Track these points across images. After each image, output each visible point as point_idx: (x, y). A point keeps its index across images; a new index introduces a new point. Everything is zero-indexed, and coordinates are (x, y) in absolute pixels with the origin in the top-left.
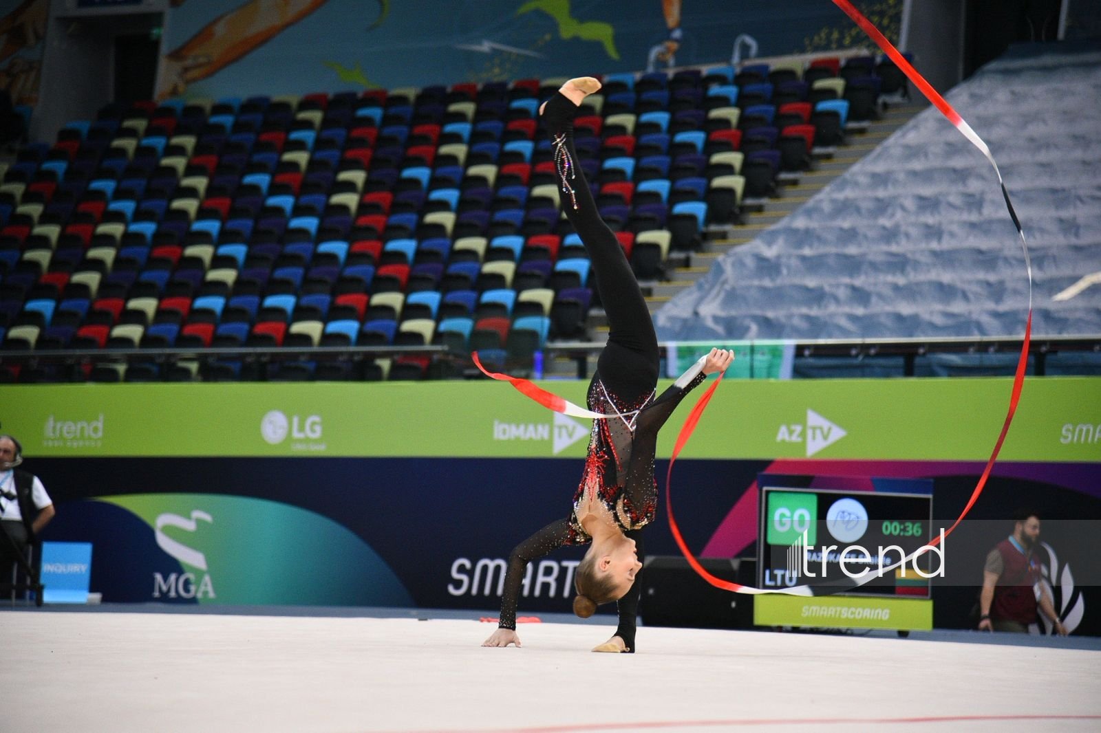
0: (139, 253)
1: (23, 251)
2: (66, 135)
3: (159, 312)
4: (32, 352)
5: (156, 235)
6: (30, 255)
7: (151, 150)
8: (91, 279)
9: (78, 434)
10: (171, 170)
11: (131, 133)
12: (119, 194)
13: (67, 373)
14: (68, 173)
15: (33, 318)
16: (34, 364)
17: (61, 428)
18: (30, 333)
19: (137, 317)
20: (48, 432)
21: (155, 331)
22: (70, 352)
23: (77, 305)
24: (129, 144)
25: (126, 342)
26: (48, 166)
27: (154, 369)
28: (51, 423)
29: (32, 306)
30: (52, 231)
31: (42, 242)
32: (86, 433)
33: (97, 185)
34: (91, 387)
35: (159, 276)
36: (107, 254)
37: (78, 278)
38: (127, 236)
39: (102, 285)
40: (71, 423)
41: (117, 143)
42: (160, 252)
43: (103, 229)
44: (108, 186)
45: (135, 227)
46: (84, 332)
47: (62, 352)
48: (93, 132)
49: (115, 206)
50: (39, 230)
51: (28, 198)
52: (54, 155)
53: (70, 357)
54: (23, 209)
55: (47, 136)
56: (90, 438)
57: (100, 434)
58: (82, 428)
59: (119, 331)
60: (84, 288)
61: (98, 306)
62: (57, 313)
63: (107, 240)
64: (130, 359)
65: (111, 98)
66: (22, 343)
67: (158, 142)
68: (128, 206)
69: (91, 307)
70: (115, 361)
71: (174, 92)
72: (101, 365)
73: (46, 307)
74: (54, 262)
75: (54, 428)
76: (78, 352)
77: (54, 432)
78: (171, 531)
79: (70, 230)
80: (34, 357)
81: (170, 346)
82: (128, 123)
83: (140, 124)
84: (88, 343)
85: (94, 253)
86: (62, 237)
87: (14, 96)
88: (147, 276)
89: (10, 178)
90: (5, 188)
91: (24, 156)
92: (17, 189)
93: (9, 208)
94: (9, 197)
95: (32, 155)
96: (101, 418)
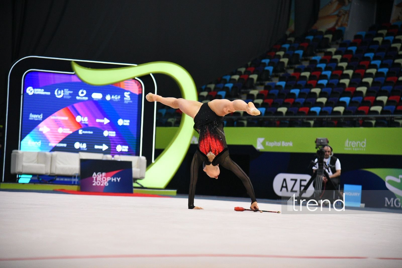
0: (381, 80)
1: (339, 80)
2: (357, 37)
3: (388, 101)
4: (342, 116)
5: (388, 73)
6: (342, 81)
7: (388, 41)
8: (364, 89)
9: (357, 146)
10: (396, 48)
11: (381, 35)
12: (375, 58)
13: (353, 124)
14: (357, 51)
15: (343, 104)
16: (342, 120)
17: (351, 144)
18: (341, 109)
19: (380, 103)
20: (346, 145)
21: (386, 108)
22: (355, 116)
23: (358, 99)
24: (380, 39)
25: (375, 112)
26: (350, 48)
27: (386, 122)
28: (347, 141)
29: (342, 99)
30: (350, 72)
31: (347, 76)
32: (360, 146)
33: (367, 55)
34: (362, 129)
35: (388, 88)
36: (370, 80)
37: (359, 89)
38: (377, 73)
39: (368, 91)
40: (354, 142)
41: (375, 39)
42: (389, 79)
43: (368, 71)
44: (371, 55)
45: (380, 70)
46: (360, 109)
47: (352, 116)
48: (366, 35)
49: (373, 62)
50: (345, 72)
51: (342, 60)
52: (352, 44)
53: (355, 118)
54: (340, 64)
55: (349, 37)
56: (361, 147)
57: (365, 146)
58: (359, 144)
59: (373, 108)
60: (361, 92)
61: (366, 99)
62: (351, 102)
63: (370, 75)
64: (377, 119)
65: (374, 23)
66: (338, 112)
67: (391, 38)
68: (378, 62)
69: (363, 99)
70: (372, 119)
71: (398, 19)
72: (366, 121)
73: (347, 100)
74: (350, 84)
75: (349, 143)
76: (358, 116)
77: (348, 145)
78: (391, 182)
79: (357, 71)
80: (342, 118)
81: (391, 114)
82: (380, 32)
83: (384, 32)
84: (362, 113)
85: (365, 80)
86: (354, 74)
87: (339, 24)
88: (384, 88)
89: (337, 53)
90: (334, 57)
91: (342, 45)
92: (339, 57)
93: (336, 64)
94: (336, 60)
95: (345, 45)
96: (365, 140)
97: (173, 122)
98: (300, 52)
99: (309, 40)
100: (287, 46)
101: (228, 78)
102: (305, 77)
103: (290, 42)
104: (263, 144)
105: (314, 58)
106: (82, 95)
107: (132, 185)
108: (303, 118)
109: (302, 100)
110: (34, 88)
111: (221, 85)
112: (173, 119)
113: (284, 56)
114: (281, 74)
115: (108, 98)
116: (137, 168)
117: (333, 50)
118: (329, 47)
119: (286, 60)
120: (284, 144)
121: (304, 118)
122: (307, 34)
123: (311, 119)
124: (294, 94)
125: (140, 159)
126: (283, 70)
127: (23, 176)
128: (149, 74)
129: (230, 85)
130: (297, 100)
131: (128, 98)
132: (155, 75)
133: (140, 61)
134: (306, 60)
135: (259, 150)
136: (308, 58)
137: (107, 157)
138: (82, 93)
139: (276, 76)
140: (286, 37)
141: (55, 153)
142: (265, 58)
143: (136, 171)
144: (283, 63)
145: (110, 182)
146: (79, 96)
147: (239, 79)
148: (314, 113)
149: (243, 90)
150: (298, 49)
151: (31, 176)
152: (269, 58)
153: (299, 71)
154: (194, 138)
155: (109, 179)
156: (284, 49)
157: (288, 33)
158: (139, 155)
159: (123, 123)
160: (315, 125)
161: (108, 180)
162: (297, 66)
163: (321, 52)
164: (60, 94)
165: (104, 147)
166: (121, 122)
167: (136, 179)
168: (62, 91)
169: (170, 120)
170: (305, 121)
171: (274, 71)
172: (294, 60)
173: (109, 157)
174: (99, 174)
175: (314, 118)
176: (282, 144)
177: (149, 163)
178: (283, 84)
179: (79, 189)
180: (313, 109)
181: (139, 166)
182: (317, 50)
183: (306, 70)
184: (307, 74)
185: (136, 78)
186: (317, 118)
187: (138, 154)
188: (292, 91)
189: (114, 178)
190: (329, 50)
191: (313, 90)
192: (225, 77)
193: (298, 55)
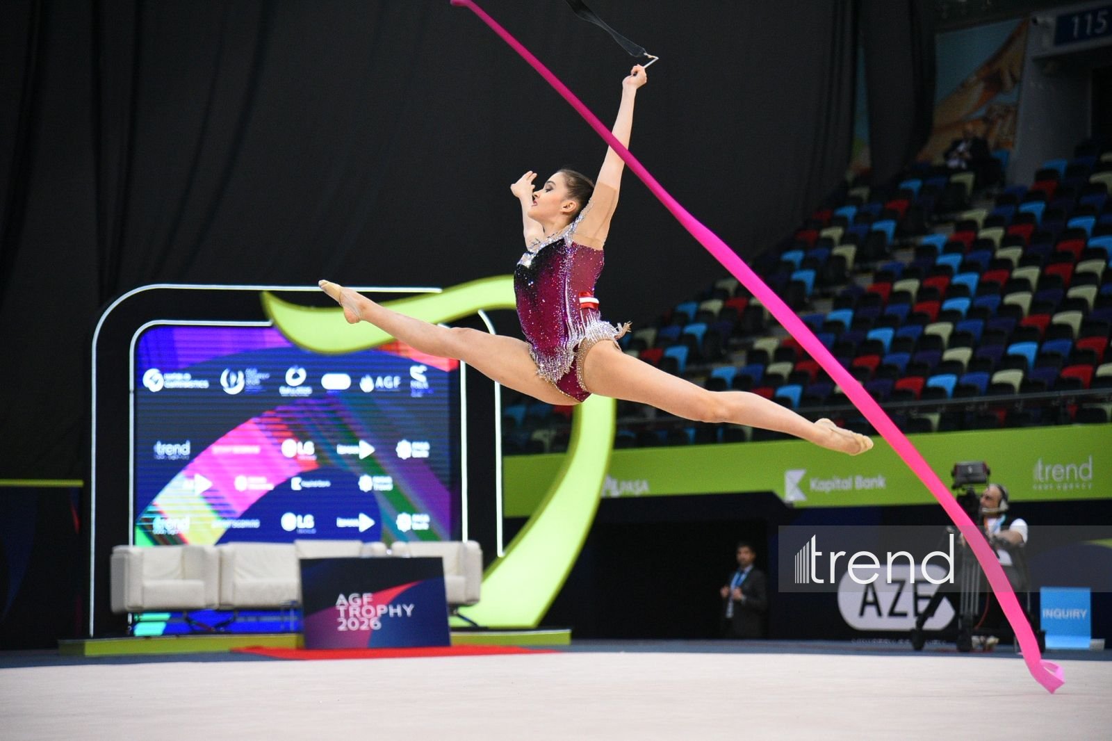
1: (1003, 295)
2: (1044, 175)
4: (1017, 396)
8: (1073, 319)
9: (1068, 477)
12: (1099, 231)
13: (1051, 416)
14: (1047, 214)
15: (1017, 362)
16: (1019, 408)
17: (1050, 472)
18: (1013, 377)
20: (1038, 476)
22: (1055, 394)
23: (1059, 346)
24: (1108, 179)
26: (1026, 208)
28: (1040, 466)
29: (1015, 349)
30: (1032, 273)
31: (1023, 285)
32: (1076, 477)
33: (1075, 223)
34: (1077, 429)
36: (1088, 292)
37: (1059, 318)
38: (1107, 272)
39: (1084, 323)
40: (1058, 466)
41: (1095, 178)
43: (1082, 267)
44: (1086, 223)
46: (1068, 373)
47: (1047, 394)
48: (1070, 170)
49: (1094, 243)
50: (1018, 273)
51: (1007, 242)
52: (1031, 196)
53: (1055, 399)
54: (1002, 253)
55: (1022, 177)
56: (1080, 481)
57: (1090, 476)
59: (1104, 370)
60: (1065, 328)
61: (1081, 346)
62: (1040, 355)
63: (1088, 278)
65: (1089, 134)
66: (1007, 387)
68: (1108, 242)
69: (1074, 346)
70: (1102, 401)
72: (1086, 406)
73: (1028, 349)
74: (1034, 305)
75: (1043, 471)
76: (1062, 393)
77: (1043, 476)
79: (1050, 270)
80: (1018, 401)
82: (1106, 157)
84: (1073, 383)
85: (1074, 292)
86: (1042, 278)
87: (991, 142)
89: (989, 223)
90: (983, 234)
91: (1003, 200)
92: (996, 234)
93: (989, 254)
94: (988, 243)
95: (1010, 198)
96: (1090, 460)
97: (547, 441)
98: (888, 227)
99: (908, 192)
100: (849, 212)
101: (690, 308)
102: (905, 294)
103: (857, 201)
104: (803, 486)
105: (925, 240)
106: (295, 381)
107: (446, 622)
108: (908, 409)
109: (902, 359)
110: (162, 373)
111: (673, 331)
112: (546, 432)
113: (844, 240)
114: (839, 290)
115: (367, 385)
116: (458, 574)
117: (979, 214)
118: (968, 207)
119: (849, 252)
120: (861, 483)
121: (913, 408)
122: (901, 177)
123: (932, 410)
124: (877, 343)
125: (465, 549)
126: (842, 278)
127: (144, 617)
128: (475, 312)
129: (698, 329)
130: (889, 359)
131: (422, 383)
133: (449, 279)
134: (905, 246)
135: (791, 504)
136: (912, 240)
137: (371, 550)
138: (296, 376)
139: (826, 296)
140: (845, 187)
141: (230, 547)
142: (790, 248)
143: (454, 583)
144: (842, 259)
145: (384, 618)
146: (286, 385)
147: (723, 311)
148: (939, 391)
149: (734, 341)
150: (882, 217)
151: (166, 616)
152: (804, 247)
153: (887, 277)
154: (609, 480)
155: (381, 609)
156: (842, 222)
157: (850, 176)
158: (460, 538)
159: (412, 453)
160: (945, 427)
161: (379, 613)
162: (880, 265)
163: (944, 222)
164: (236, 385)
165: (364, 522)
166: (405, 449)
167: (456, 606)
168: (241, 374)
169: (538, 435)
170: (914, 415)
171: (819, 281)
172: (871, 249)
173: (377, 549)
174: (354, 599)
175: (941, 406)
176: (857, 483)
177: (489, 559)
178: (845, 316)
179: (302, 643)
180: (934, 381)
181: (463, 570)
182: (935, 218)
183: (907, 274)
184: (912, 285)
186: (949, 406)
187: (457, 536)
188: (873, 335)
189: (395, 607)
190: (967, 215)
191: (932, 329)
192: (682, 308)
193: (881, 234)
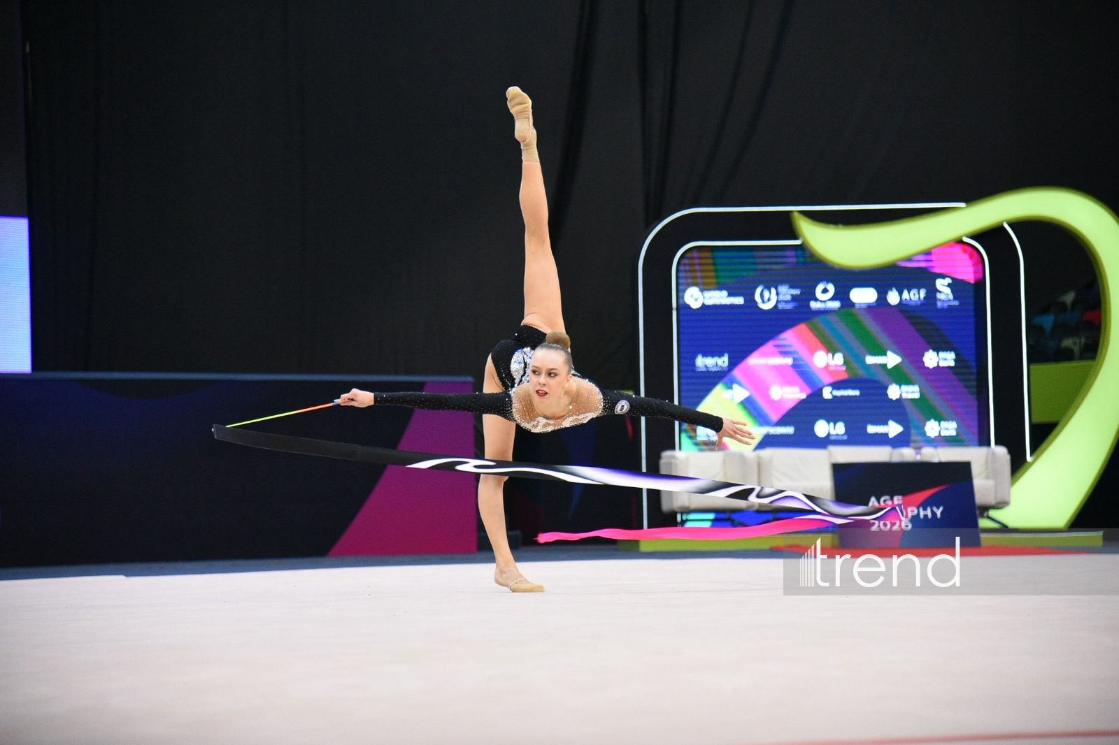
97: (1076, 349)
106: (824, 296)
107: (976, 523)
110: (702, 290)
112: (1076, 340)
115: (893, 298)
116: (987, 477)
125: (993, 454)
127: (692, 516)
128: (998, 224)
131: (947, 294)
132: (1018, 225)
133: (973, 193)
137: (902, 455)
138: (825, 291)
141: (767, 453)
143: (983, 487)
145: (915, 520)
146: (816, 300)
151: (711, 516)
155: (912, 511)
158: (989, 444)
159: (938, 362)
161: (910, 515)
164: (769, 300)
165: (893, 429)
166: (931, 359)
167: (985, 509)
168: (773, 290)
169: (1067, 343)
173: (907, 454)
174: (885, 501)
177: (1018, 464)
179: (837, 542)
181: (992, 474)
185: (966, 240)
187: (984, 442)
189: (925, 509)
